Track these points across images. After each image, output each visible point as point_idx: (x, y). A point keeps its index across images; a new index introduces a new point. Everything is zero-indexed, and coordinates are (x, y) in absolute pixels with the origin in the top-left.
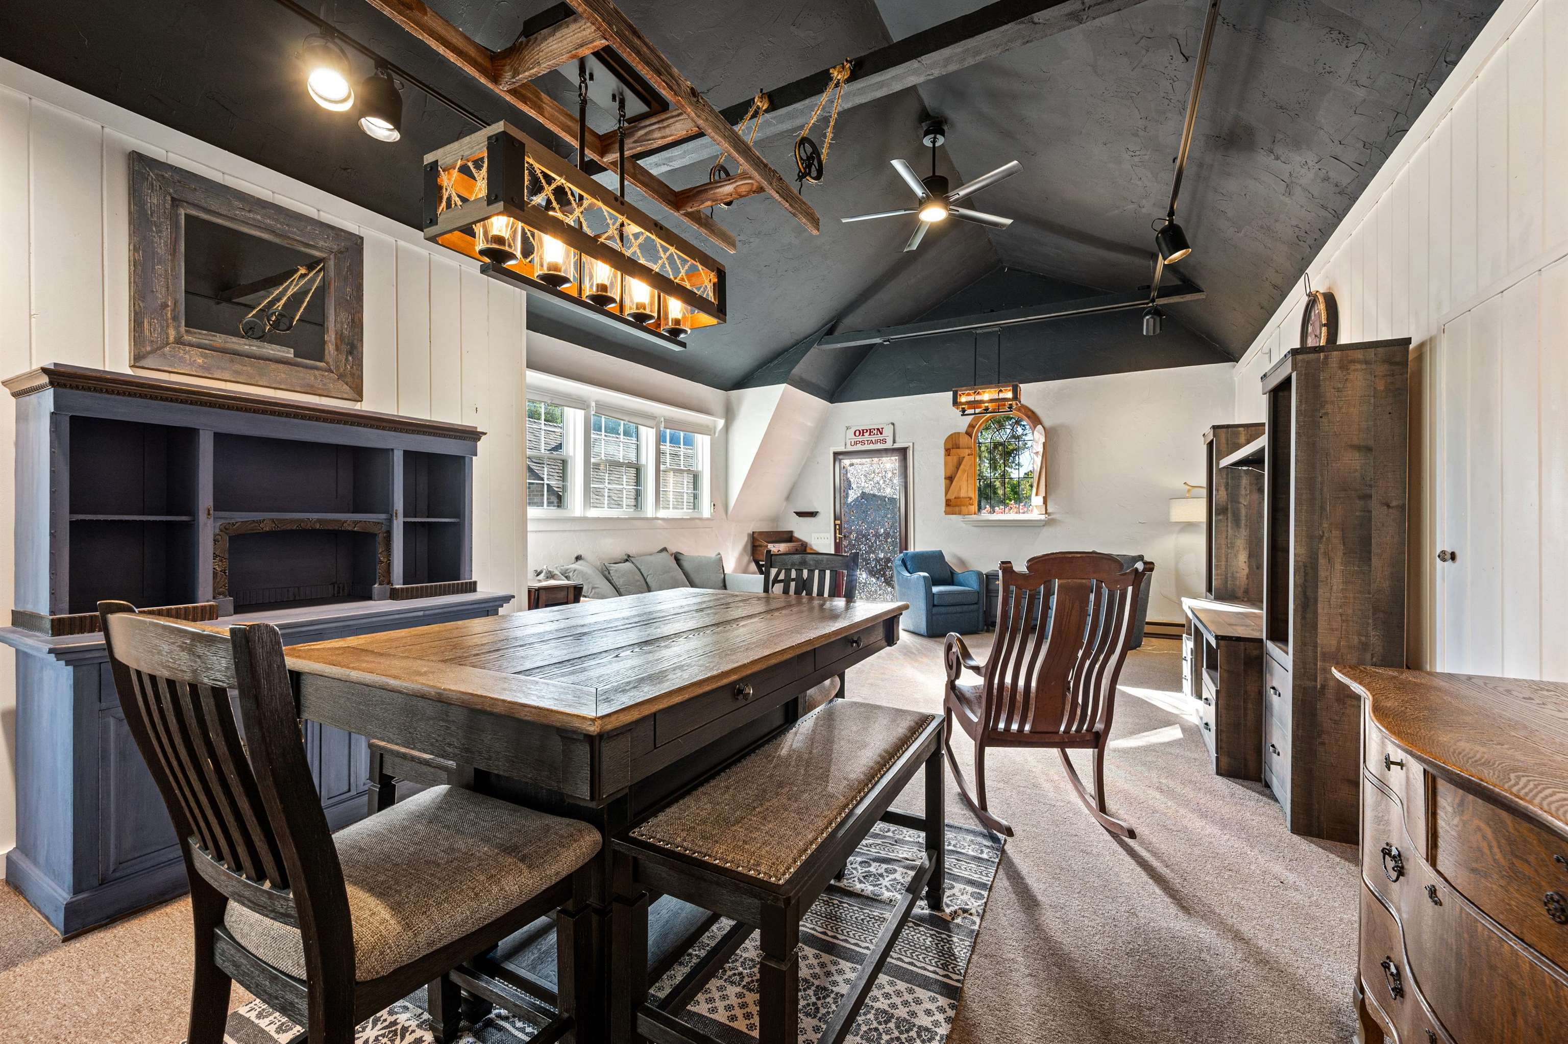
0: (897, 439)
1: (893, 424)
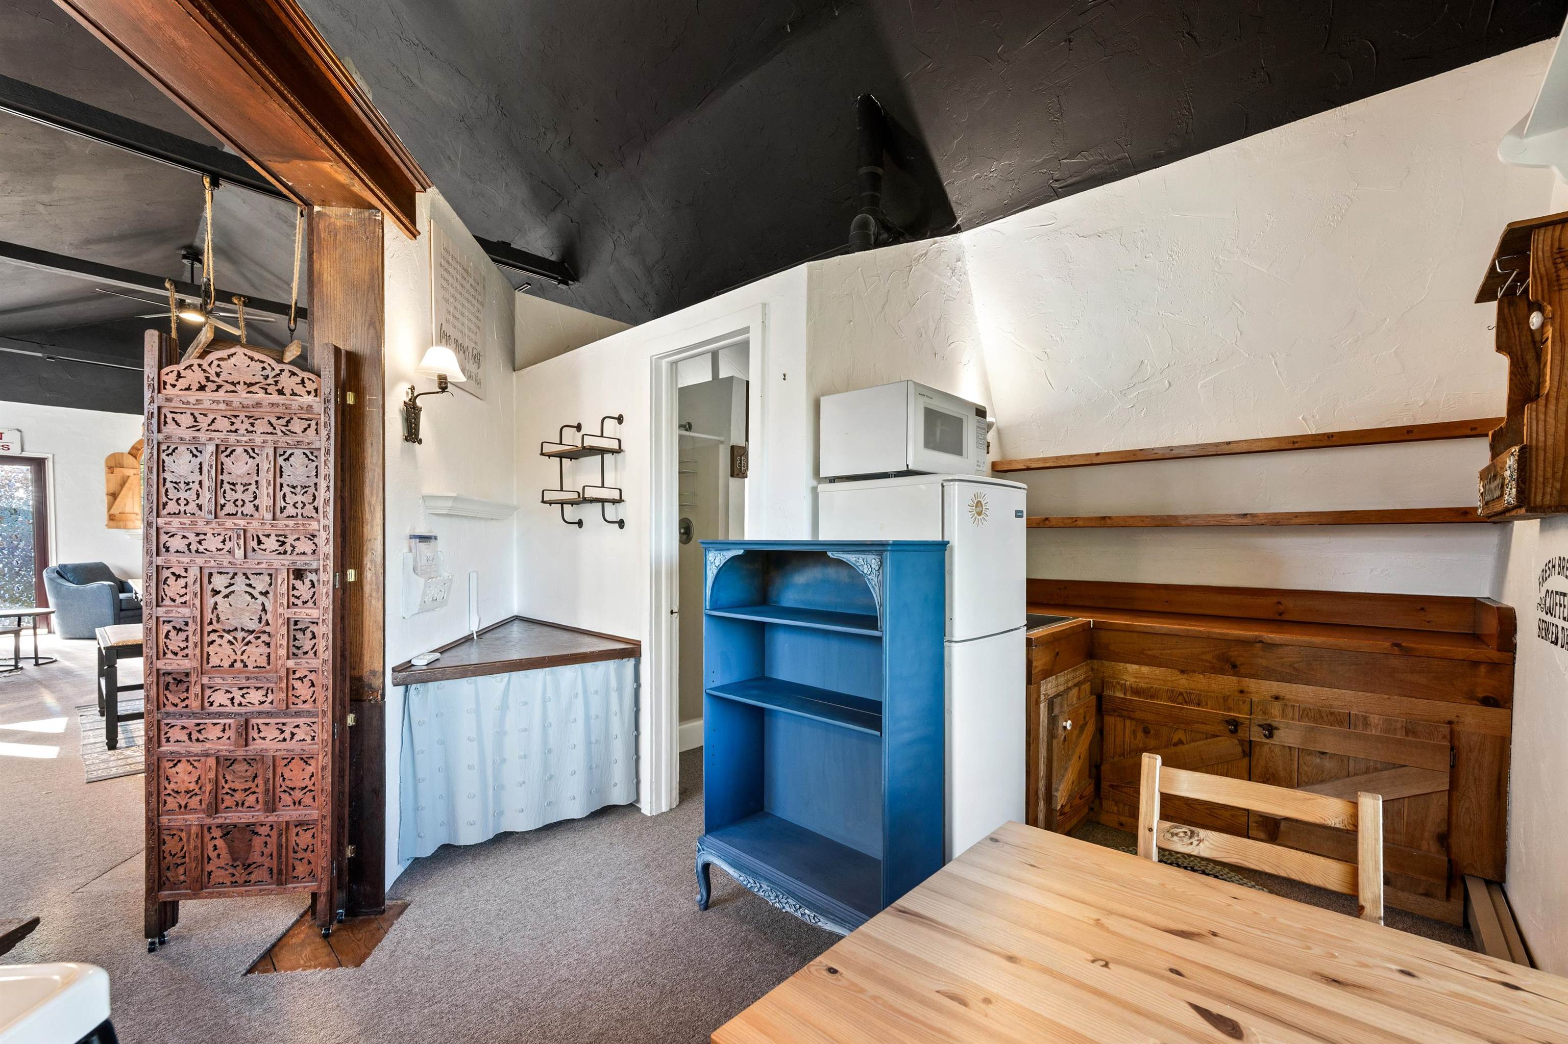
0: (26, 447)
1: (20, 431)
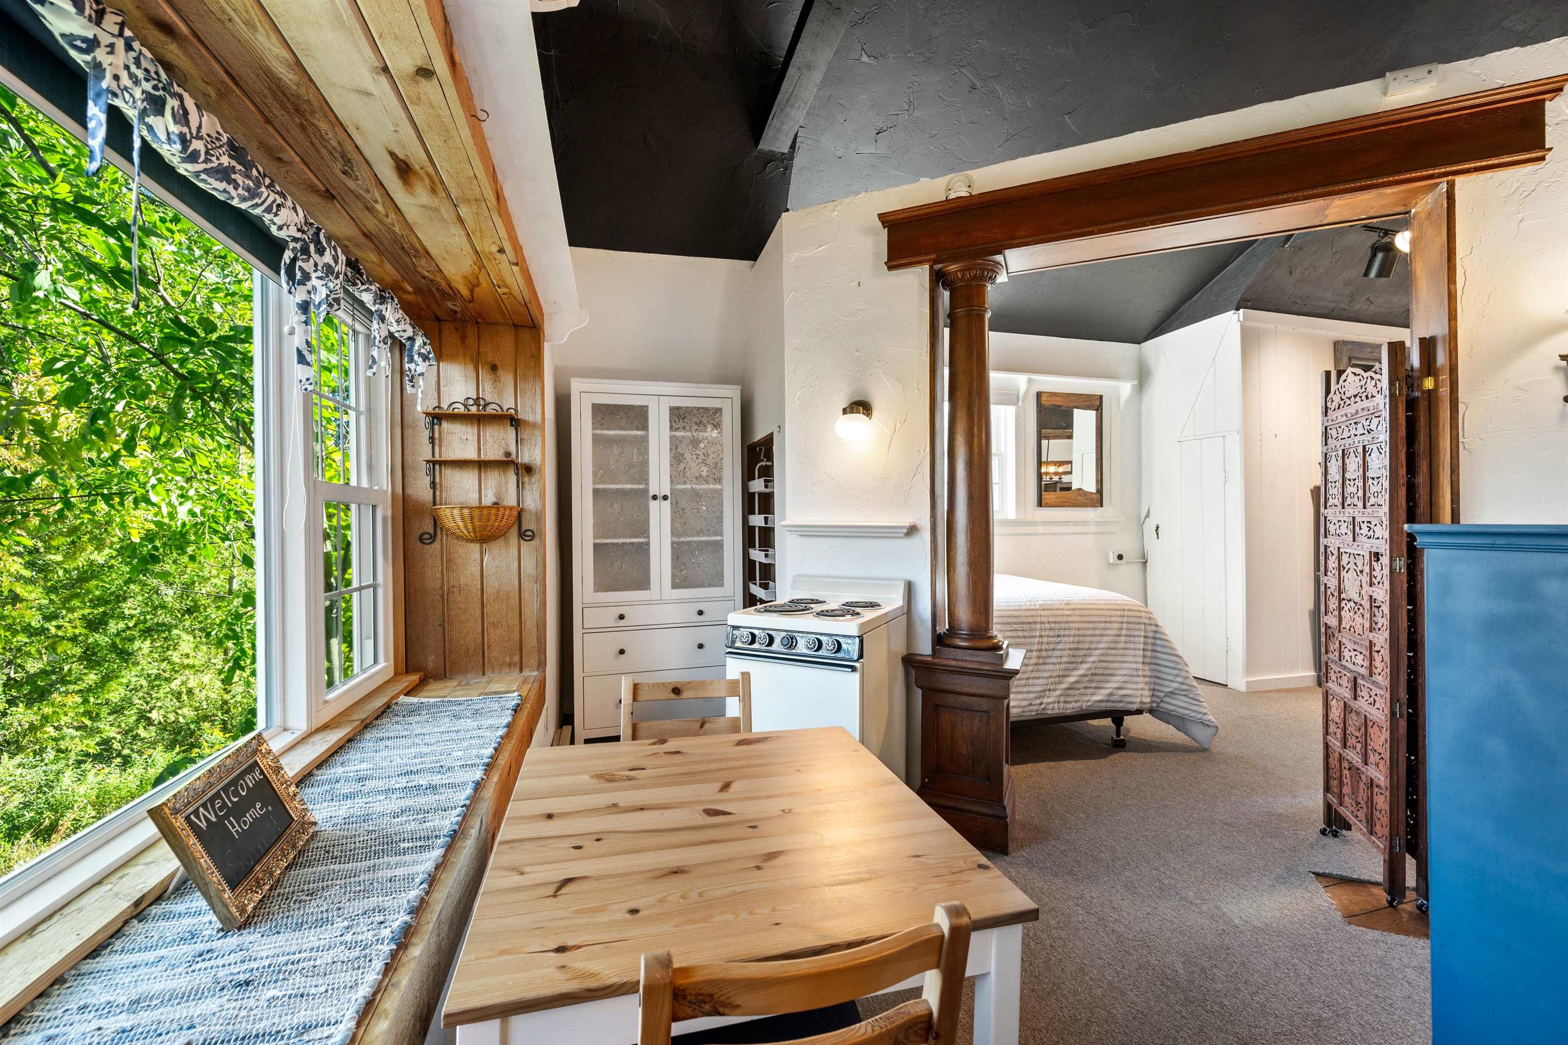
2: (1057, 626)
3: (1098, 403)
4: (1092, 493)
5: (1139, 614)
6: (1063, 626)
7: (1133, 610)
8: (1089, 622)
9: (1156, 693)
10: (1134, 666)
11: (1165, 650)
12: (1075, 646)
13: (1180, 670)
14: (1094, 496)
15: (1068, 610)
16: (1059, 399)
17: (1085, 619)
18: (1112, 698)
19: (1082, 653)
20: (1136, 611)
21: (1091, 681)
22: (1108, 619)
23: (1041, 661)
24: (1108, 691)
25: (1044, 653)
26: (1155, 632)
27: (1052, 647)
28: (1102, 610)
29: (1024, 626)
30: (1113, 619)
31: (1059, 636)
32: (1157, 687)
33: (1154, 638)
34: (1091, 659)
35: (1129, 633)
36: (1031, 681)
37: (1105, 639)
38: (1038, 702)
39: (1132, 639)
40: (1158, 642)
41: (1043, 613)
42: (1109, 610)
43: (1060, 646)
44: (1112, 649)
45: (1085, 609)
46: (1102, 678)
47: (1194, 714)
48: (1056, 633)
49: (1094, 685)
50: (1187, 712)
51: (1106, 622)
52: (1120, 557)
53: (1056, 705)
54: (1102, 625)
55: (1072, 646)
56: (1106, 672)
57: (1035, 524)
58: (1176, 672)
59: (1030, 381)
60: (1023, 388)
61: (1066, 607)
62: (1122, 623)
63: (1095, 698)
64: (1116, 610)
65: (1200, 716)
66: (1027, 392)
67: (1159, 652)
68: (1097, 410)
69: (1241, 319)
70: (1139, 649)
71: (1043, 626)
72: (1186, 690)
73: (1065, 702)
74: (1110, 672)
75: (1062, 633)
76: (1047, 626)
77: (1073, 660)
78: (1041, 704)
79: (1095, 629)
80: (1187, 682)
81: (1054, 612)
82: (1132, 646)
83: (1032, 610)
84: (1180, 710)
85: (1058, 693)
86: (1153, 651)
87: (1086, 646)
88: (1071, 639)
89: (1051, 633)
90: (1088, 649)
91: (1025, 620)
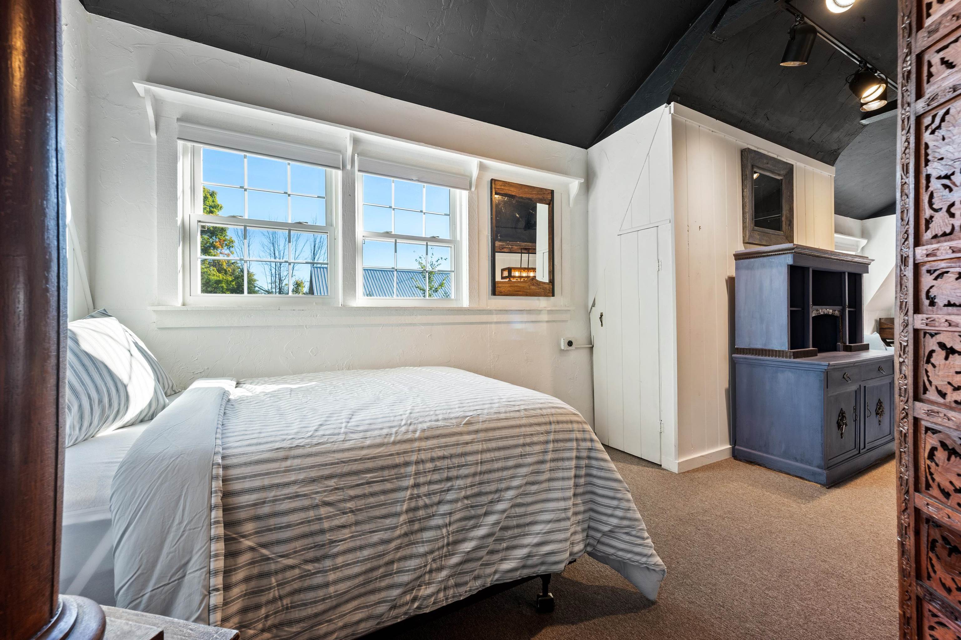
2: (446, 463)
3: (549, 197)
4: (544, 283)
5: (569, 426)
6: (456, 461)
7: (563, 422)
8: (499, 449)
9: (592, 533)
10: (562, 504)
11: (602, 474)
12: (476, 490)
13: (620, 499)
14: (547, 286)
15: (469, 433)
16: (512, 189)
17: (493, 445)
18: (530, 562)
19: (485, 499)
20: (567, 422)
21: (500, 540)
22: (528, 440)
23: (416, 526)
24: (525, 551)
25: (421, 513)
26: (590, 449)
27: (436, 499)
28: (520, 426)
29: (386, 473)
30: (535, 439)
31: (449, 479)
32: (593, 524)
33: (589, 458)
34: (500, 506)
35: (556, 455)
36: (395, 566)
37: (523, 471)
38: (408, 597)
39: (560, 464)
40: (594, 463)
41: (423, 444)
42: (531, 425)
43: (450, 496)
44: (533, 483)
45: (494, 429)
46: (516, 531)
47: (637, 558)
48: (445, 475)
49: (504, 545)
50: (629, 556)
51: (524, 445)
52: (570, 344)
53: (441, 595)
54: (518, 451)
55: (469, 492)
56: (522, 521)
57: (489, 312)
58: (615, 503)
59: (482, 167)
60: (475, 173)
61: (465, 429)
62: (547, 442)
63: (507, 566)
64: (539, 424)
65: (644, 560)
66: (479, 178)
67: (595, 477)
68: (549, 204)
69: (672, 111)
70: (569, 478)
71: (421, 467)
72: (628, 527)
73: (457, 585)
74: (528, 519)
75: (453, 473)
76: (429, 466)
77: (473, 512)
78: (414, 599)
79: (507, 458)
80: (629, 515)
81: (443, 441)
82: (560, 474)
83: (405, 441)
84: (620, 553)
85: (444, 573)
86: (588, 475)
87: (493, 487)
88: (469, 481)
89: (436, 477)
90: (497, 491)
91: (389, 462)
